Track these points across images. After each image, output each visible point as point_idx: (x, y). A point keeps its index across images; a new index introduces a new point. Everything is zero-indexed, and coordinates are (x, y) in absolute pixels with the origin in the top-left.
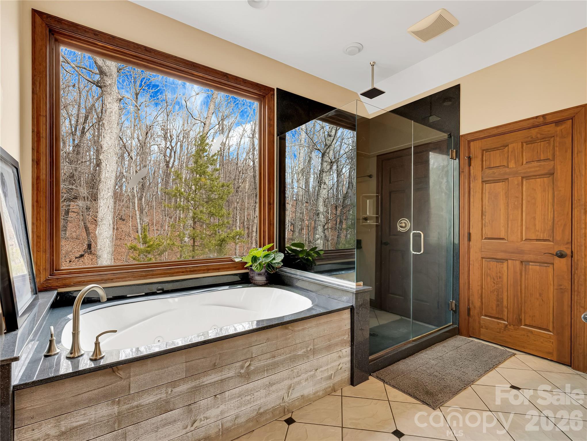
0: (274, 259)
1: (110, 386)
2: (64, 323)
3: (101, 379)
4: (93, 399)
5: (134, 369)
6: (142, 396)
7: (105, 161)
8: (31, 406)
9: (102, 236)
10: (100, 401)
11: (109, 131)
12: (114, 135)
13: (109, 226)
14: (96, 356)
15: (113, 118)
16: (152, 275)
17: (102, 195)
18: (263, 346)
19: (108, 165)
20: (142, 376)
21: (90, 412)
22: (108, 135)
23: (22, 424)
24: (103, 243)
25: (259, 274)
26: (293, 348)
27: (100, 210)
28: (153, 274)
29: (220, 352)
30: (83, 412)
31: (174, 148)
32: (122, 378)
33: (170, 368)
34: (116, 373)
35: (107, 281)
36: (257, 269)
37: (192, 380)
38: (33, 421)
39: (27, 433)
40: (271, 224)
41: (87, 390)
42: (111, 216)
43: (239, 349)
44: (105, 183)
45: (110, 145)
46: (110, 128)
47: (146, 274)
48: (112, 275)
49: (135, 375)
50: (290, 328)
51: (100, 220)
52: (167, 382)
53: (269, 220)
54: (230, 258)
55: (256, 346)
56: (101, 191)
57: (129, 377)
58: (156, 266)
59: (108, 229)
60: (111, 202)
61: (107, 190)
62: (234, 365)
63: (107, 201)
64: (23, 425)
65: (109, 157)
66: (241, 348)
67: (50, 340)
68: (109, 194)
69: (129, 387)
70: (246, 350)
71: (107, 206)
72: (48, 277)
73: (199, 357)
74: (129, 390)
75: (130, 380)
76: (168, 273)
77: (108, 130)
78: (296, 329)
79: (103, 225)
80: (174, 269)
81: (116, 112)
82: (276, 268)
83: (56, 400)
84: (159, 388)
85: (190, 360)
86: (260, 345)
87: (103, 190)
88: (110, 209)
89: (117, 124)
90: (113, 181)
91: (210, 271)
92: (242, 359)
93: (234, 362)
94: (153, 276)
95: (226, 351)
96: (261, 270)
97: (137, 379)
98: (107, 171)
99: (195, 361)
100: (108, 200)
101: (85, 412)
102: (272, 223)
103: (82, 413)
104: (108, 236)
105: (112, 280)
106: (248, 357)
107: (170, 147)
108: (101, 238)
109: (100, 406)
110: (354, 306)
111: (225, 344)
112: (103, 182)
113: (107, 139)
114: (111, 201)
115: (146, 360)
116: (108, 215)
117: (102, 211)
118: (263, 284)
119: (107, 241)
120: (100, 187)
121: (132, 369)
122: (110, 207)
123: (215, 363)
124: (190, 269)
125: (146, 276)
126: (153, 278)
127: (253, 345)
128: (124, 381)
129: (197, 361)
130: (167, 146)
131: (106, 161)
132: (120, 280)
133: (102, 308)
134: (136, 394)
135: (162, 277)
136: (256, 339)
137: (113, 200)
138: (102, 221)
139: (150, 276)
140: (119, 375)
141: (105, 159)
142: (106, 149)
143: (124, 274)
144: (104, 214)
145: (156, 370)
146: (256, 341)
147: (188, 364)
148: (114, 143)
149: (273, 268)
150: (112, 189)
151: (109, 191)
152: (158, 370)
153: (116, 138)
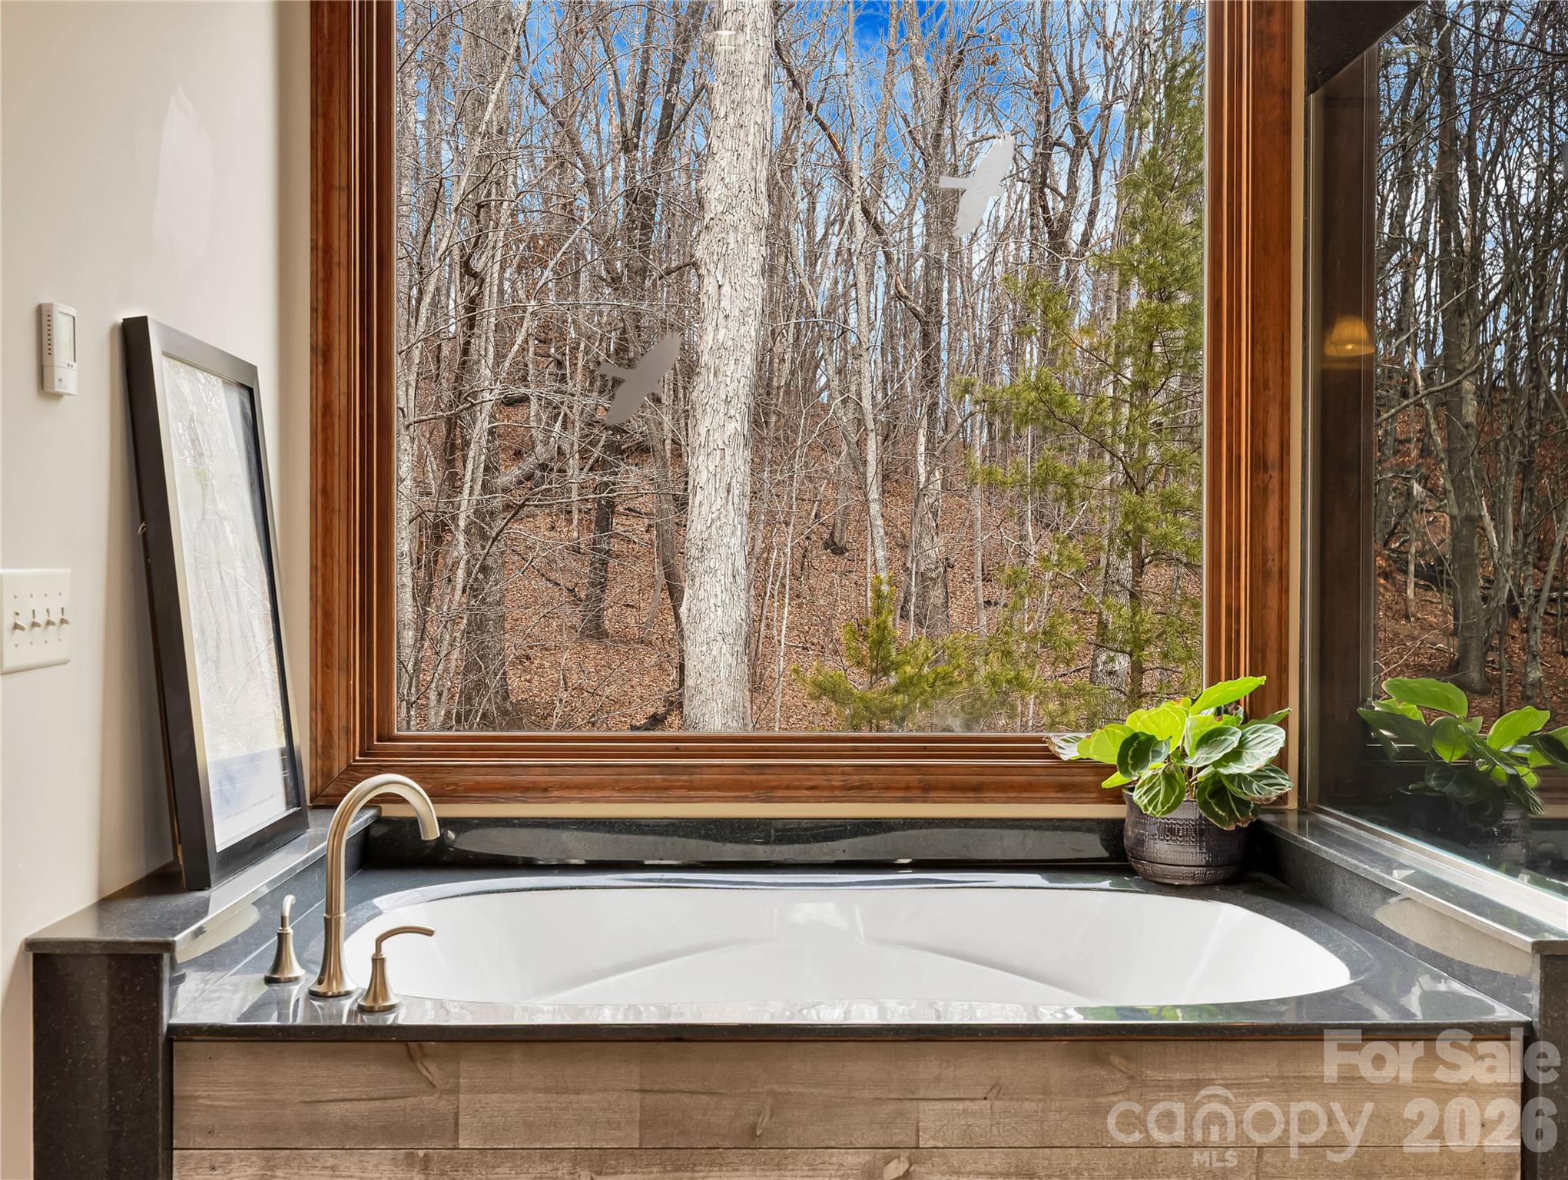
0: (1236, 755)
1: (401, 1102)
2: (368, 915)
3: (377, 1070)
4: (355, 1127)
5: (471, 1070)
6: (494, 1167)
7: (713, 270)
8: (208, 1097)
9: (704, 625)
10: (374, 1142)
11: (731, 121)
12: (751, 138)
13: (731, 579)
14: (375, 999)
15: (749, 57)
16: (690, 789)
17: (703, 431)
18: (973, 1114)
19: (726, 289)
20: (494, 1096)
21: (347, 1167)
22: (729, 143)
23: (189, 1140)
24: (708, 661)
25: (1170, 832)
26: (1131, 1161)
27: (697, 504)
28: (692, 781)
29: (777, 1088)
30: (330, 1162)
31: (1094, 142)
32: (434, 1086)
33: (585, 1097)
34: (419, 1065)
35: (528, 795)
36: (1150, 802)
37: (662, 1164)
38: (213, 1142)
39: (200, 1171)
40: (1266, 574)
41: (340, 1096)
42: (739, 533)
43: (856, 1094)
44: (715, 374)
45: (735, 191)
46: (737, 105)
47: (665, 780)
48: (546, 770)
49: (474, 1089)
50: (1116, 1060)
51: (694, 552)
52: (574, 1145)
53: (1259, 551)
54: (1039, 740)
55: (938, 1105)
56: (699, 414)
57: (455, 1090)
58: (711, 749)
59: (726, 597)
60: (739, 462)
61: (722, 409)
62: (837, 1157)
63: (723, 458)
64: (191, 1145)
65: (732, 246)
66: (867, 1095)
67: (279, 934)
68: (732, 427)
69: (456, 1124)
70: (888, 1109)
71: (724, 485)
72: (355, 761)
73: (693, 1087)
74: (456, 1132)
75: (458, 1100)
76: (752, 787)
77: (726, 116)
78: (1153, 1074)
79: (707, 579)
80: (778, 770)
81: (760, 25)
82: (1259, 809)
83: (265, 1101)
84: (547, 1157)
85: (657, 1087)
86: (960, 1106)
87: (709, 410)
88: (736, 500)
89: (762, 81)
90: (748, 360)
91: (934, 794)
92: (870, 1140)
93: (833, 1144)
94: (692, 793)
95: (800, 1089)
96: (1169, 810)
97: (479, 1101)
98: (721, 316)
99: (676, 1095)
100: (728, 458)
101: (336, 1162)
102: (1276, 570)
103: (328, 1164)
104: (727, 630)
105: (545, 790)
106: (896, 1140)
107: (1068, 138)
108: (701, 637)
109: (373, 1157)
110: (1537, 1026)
111: (800, 1062)
112: (709, 369)
113: (723, 163)
114: (740, 460)
115: (508, 1046)
116: (729, 529)
117: (705, 510)
118: (1189, 882)
119: (724, 651)
120: (695, 394)
121: (464, 1066)
122: (736, 491)
123: (754, 1127)
124: (844, 774)
125: (666, 788)
126: (690, 800)
127: (921, 1094)
128: (440, 1098)
129: (685, 1099)
130: (1055, 136)
131: (721, 266)
132: (574, 794)
133: (498, 892)
134: (476, 1156)
135: (725, 800)
136: (936, 1071)
137: (748, 454)
138: (701, 559)
139: (683, 792)
140: (425, 1073)
141: (715, 257)
142: (720, 209)
143: (584, 771)
144: (713, 521)
145: (537, 1090)
146: (938, 1080)
147: (650, 1099)
148: (750, 175)
149: (1243, 804)
150: (743, 399)
151: (732, 412)
152: (547, 1091)
153: (759, 152)
